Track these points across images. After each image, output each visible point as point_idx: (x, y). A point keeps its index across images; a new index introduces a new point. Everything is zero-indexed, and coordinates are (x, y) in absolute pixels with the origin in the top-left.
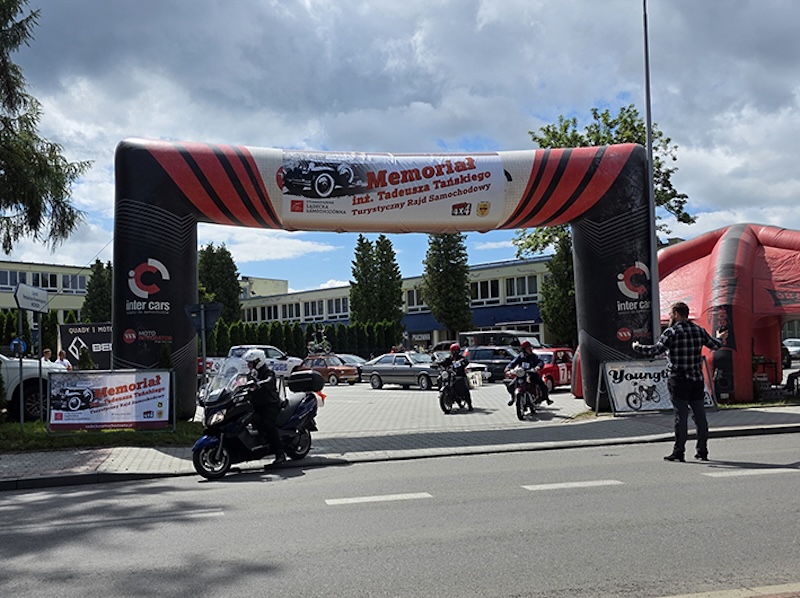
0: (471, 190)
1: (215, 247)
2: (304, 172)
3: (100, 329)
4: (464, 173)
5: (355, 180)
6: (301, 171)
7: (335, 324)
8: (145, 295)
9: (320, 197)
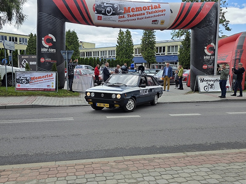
0: (159, 16)
1: (71, 31)
2: (102, 6)
3: (32, 57)
4: (157, 10)
5: (119, 10)
6: (101, 6)
7: (111, 59)
8: (47, 46)
9: (108, 15)
